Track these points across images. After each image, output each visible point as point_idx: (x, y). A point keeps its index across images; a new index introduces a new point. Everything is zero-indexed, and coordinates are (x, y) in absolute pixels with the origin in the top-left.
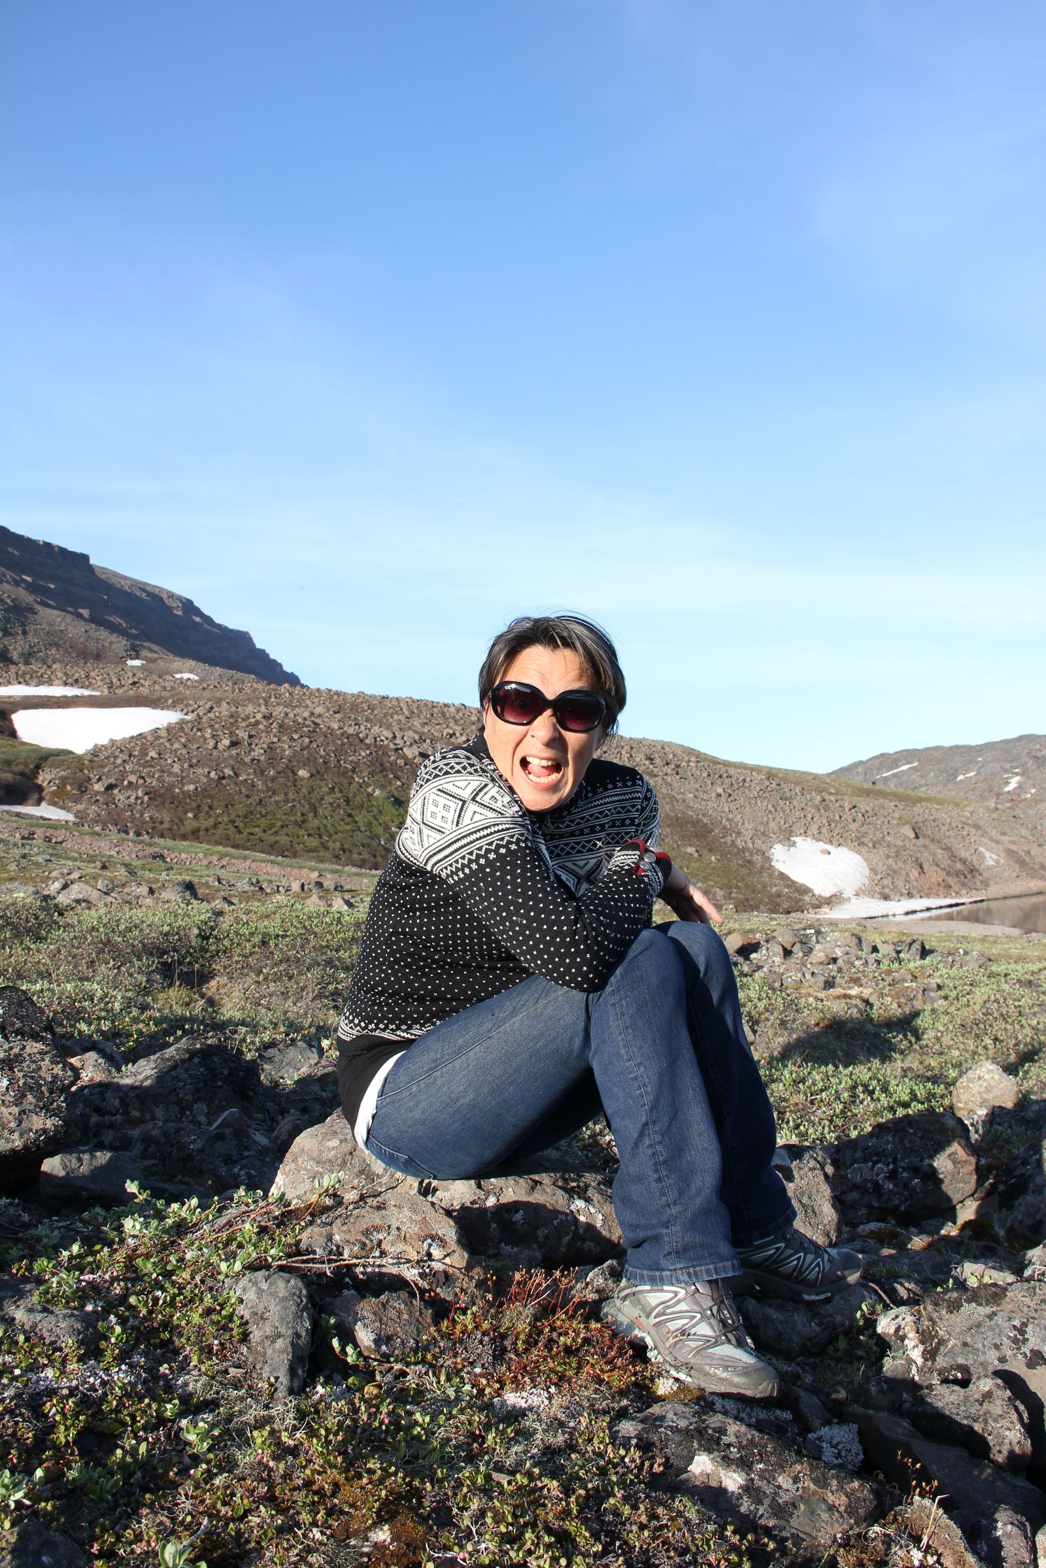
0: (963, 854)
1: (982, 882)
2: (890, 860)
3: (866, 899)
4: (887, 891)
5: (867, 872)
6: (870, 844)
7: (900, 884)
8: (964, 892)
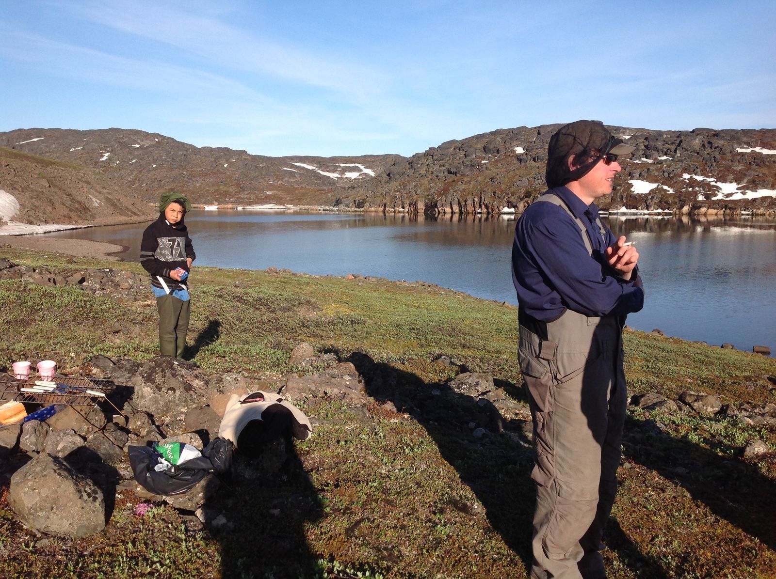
0: (79, 198)
1: (91, 216)
2: (34, 200)
3: (18, 223)
4: (31, 219)
5: (18, 206)
6: (20, 189)
7: (41, 215)
8: (80, 221)
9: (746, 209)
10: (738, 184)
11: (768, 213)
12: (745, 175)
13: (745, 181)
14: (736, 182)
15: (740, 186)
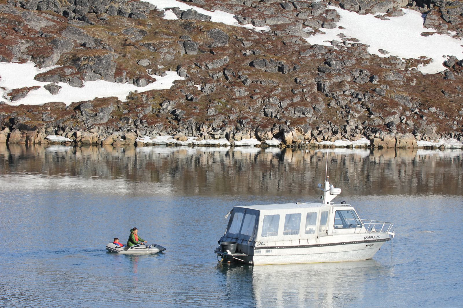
9: (59, 129)
10: (39, 65)
11: (110, 140)
12: (54, 42)
13: (56, 57)
14: (33, 58)
15: (44, 70)
